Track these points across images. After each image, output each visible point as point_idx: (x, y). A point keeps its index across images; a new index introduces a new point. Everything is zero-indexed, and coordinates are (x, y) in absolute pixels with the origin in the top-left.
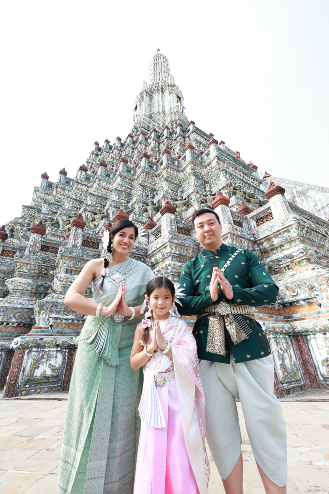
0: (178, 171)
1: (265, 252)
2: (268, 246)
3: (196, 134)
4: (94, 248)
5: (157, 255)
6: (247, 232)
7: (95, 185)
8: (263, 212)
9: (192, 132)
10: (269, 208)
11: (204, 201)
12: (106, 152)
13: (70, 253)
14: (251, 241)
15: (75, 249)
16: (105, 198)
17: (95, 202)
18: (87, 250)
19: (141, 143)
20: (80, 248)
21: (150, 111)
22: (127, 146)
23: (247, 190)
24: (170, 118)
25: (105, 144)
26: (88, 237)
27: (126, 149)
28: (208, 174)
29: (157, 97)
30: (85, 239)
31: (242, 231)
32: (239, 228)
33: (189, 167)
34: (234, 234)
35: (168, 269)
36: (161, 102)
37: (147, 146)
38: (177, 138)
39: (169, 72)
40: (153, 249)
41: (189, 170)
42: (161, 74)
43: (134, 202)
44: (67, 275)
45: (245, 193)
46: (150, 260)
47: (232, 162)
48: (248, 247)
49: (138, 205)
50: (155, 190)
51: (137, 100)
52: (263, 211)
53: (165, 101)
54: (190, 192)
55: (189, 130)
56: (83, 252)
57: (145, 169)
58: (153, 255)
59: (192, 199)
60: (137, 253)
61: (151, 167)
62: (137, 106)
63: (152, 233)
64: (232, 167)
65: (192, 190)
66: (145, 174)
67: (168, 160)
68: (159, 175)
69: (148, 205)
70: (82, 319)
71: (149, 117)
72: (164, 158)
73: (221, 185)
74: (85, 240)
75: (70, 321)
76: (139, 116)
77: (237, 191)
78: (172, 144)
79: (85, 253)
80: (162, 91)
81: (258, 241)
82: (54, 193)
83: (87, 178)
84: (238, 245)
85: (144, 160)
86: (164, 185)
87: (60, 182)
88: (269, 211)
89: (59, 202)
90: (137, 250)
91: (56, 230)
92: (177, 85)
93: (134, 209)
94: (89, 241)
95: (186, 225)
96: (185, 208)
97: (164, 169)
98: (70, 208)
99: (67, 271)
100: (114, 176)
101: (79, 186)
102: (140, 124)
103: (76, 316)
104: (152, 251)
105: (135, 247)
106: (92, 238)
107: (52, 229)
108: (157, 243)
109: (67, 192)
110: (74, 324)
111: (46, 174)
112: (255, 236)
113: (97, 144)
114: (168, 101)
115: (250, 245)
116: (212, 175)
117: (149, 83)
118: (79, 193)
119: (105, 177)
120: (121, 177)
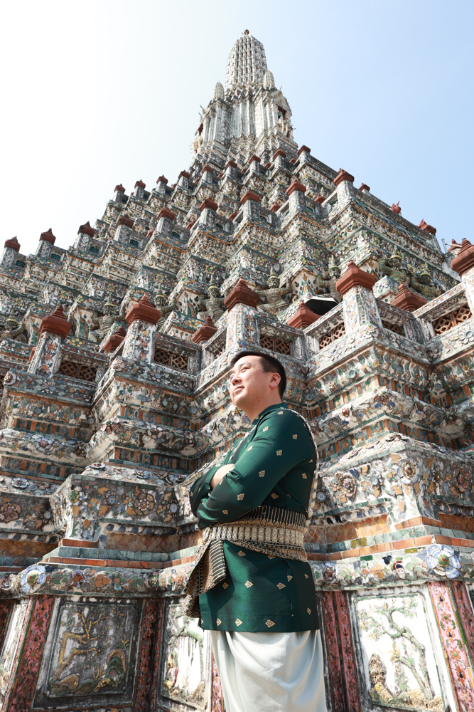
0: (273, 234)
1: (454, 391)
2: (461, 375)
3: (312, 170)
4: (84, 378)
5: (215, 394)
6: (413, 344)
7: (107, 261)
8: (447, 304)
9: (304, 167)
10: (462, 295)
11: (324, 290)
12: (137, 203)
13: (30, 385)
14: (424, 364)
15: (40, 377)
16: (123, 285)
17: (102, 293)
18: (68, 381)
19: (204, 186)
20: (54, 377)
21: (228, 133)
22: (177, 193)
23: (414, 270)
24: (264, 146)
25: (135, 191)
26: (73, 355)
27: (175, 197)
28: (333, 240)
29: (240, 110)
30: (66, 359)
31: (403, 342)
32: (394, 335)
33: (295, 225)
34: (383, 348)
35: (234, 422)
36: (248, 118)
37: (216, 192)
38: (274, 176)
39: (264, 67)
40: (207, 381)
41: (294, 231)
42: (249, 71)
43: (179, 290)
44: (18, 433)
45: (409, 274)
46: (199, 404)
47: (382, 217)
48: (417, 378)
49: (187, 296)
50: (224, 269)
51: (204, 116)
52: (448, 301)
53: (256, 117)
54: (295, 270)
55: (299, 163)
56: (57, 384)
57: (205, 229)
58: (206, 395)
59: (297, 285)
60: (171, 388)
61: (219, 227)
62: (202, 125)
63: (207, 349)
64: (384, 227)
65: (298, 267)
66: (205, 239)
67: (252, 212)
68: (235, 242)
69: (207, 297)
70: (40, 533)
71: (224, 145)
72: (245, 209)
73: (358, 256)
74: (67, 362)
75: (11, 537)
76: (206, 144)
77: (392, 269)
78: (266, 188)
79: (63, 387)
80: (250, 99)
81: (437, 364)
82: (27, 276)
83: (92, 248)
84: (392, 371)
85: (204, 213)
86: (242, 258)
87: (39, 255)
88: (462, 301)
89: (35, 294)
90: (172, 383)
91: (17, 345)
92: (279, 89)
93: (178, 305)
94: (74, 364)
95: (281, 331)
96: (283, 302)
97: (244, 229)
98: (52, 304)
99: (18, 425)
100: (144, 245)
101: (75, 263)
102: (207, 156)
103: (25, 524)
104: (204, 384)
105: (167, 376)
106: (81, 356)
107: (10, 343)
108: (214, 367)
109: (51, 274)
110: (21, 543)
111: (15, 240)
112: (431, 355)
113: (120, 189)
114: (262, 117)
115: (421, 373)
116: (340, 241)
117: (227, 86)
118: (73, 276)
119: (126, 246)
120: (157, 244)
